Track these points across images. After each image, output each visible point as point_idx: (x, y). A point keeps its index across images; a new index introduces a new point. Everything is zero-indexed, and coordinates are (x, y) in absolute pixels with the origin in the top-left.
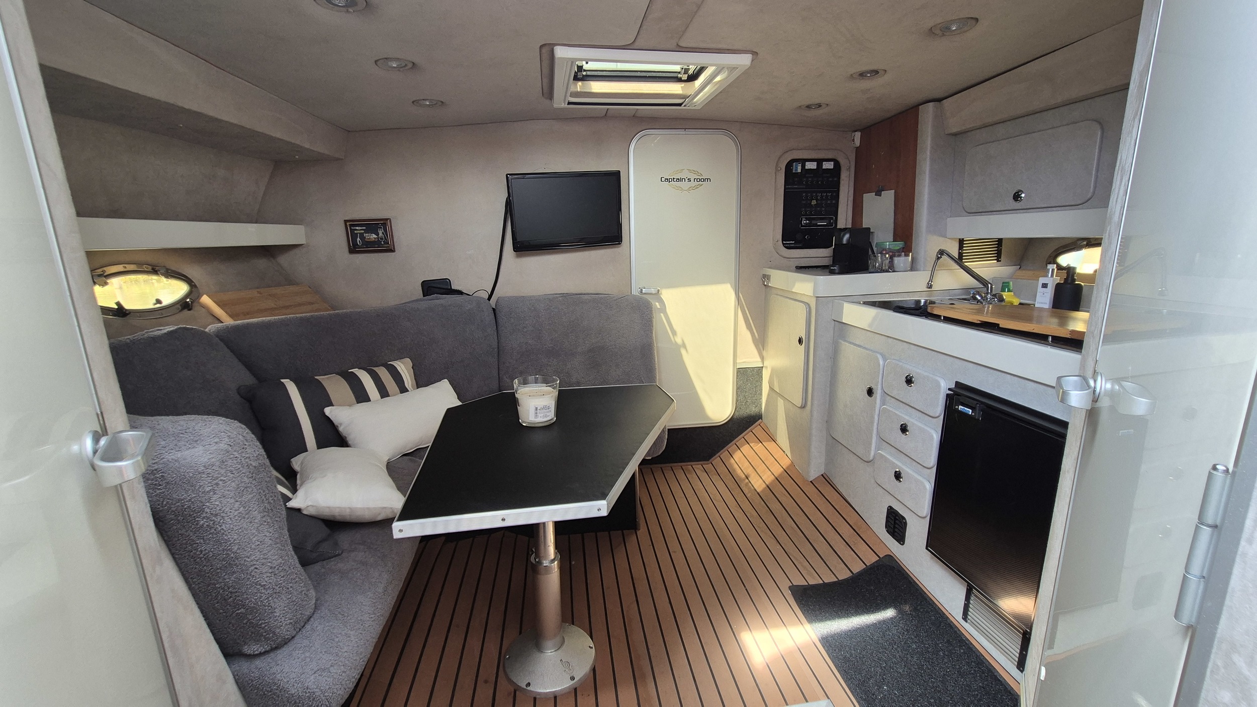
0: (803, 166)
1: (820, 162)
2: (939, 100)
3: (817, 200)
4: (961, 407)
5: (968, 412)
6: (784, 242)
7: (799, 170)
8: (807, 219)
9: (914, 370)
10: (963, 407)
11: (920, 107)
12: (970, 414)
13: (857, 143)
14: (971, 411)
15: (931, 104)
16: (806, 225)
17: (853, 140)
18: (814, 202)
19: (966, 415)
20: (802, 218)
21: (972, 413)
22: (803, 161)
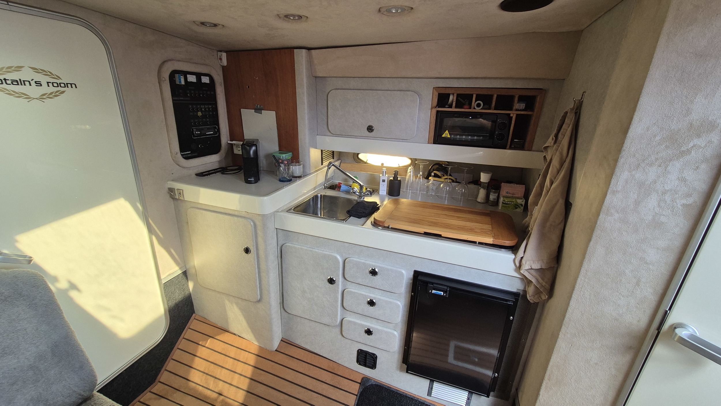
0: (186, 79)
1: (199, 75)
2: (309, 49)
3: (202, 112)
4: (433, 291)
5: (440, 294)
6: (182, 154)
7: (183, 83)
8: (197, 130)
9: (377, 266)
10: (435, 291)
11: (295, 50)
12: (442, 295)
13: (225, 62)
14: (442, 293)
15: (304, 50)
16: (198, 135)
17: (221, 59)
18: (200, 114)
19: (440, 296)
20: (192, 129)
21: (444, 294)
22: (185, 74)
